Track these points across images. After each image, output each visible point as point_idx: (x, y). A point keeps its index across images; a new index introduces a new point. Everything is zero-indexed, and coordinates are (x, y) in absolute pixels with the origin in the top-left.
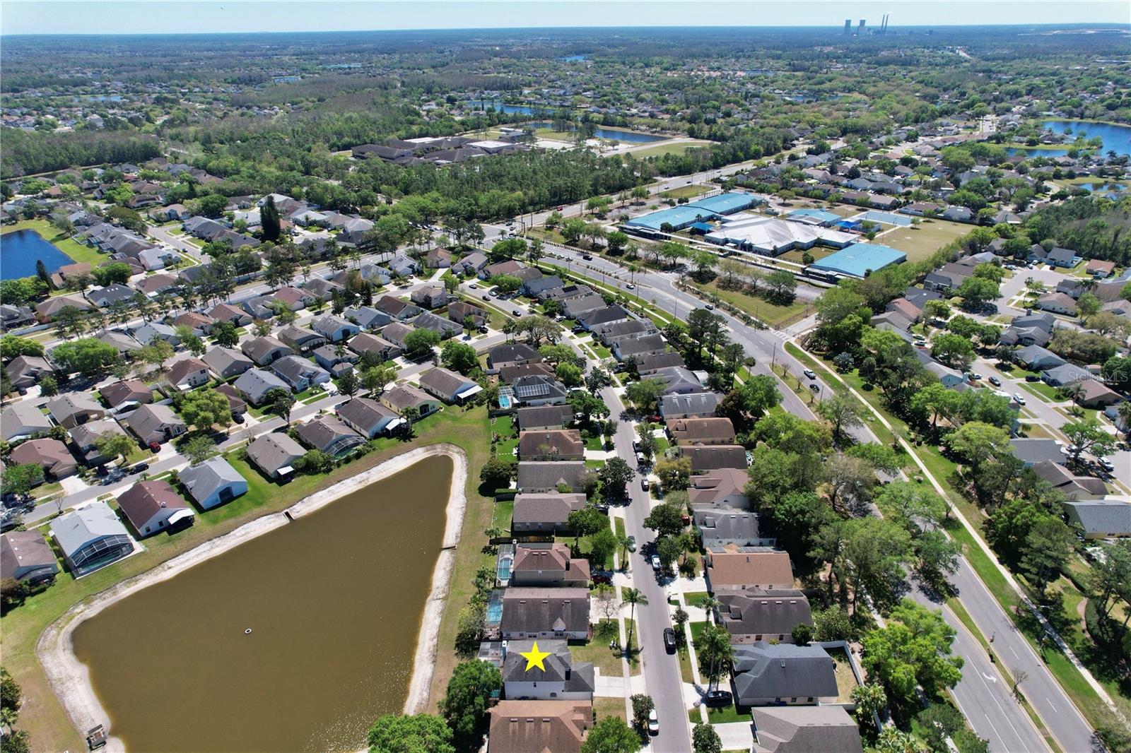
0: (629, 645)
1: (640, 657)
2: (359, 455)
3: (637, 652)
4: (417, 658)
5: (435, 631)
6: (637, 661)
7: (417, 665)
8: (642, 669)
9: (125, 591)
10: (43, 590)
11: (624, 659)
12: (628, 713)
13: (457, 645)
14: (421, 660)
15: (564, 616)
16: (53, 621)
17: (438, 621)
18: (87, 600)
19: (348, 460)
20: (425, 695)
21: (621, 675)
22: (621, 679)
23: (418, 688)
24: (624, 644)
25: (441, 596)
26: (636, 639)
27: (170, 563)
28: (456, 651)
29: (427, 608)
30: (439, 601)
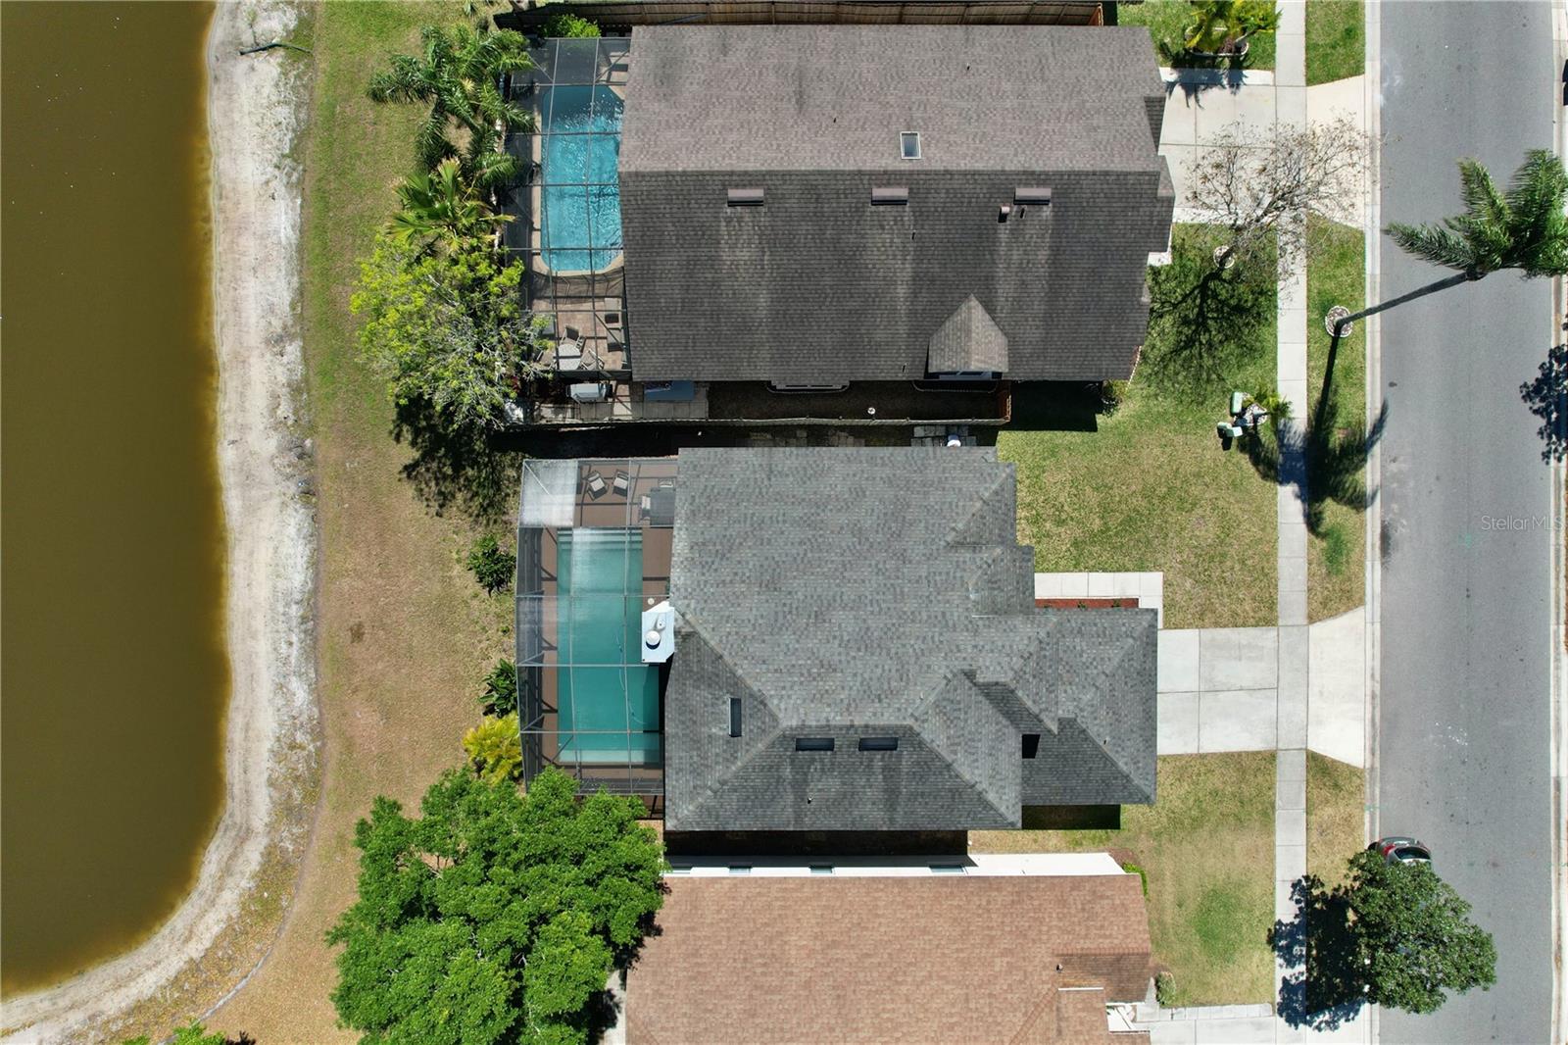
0: (1323, 412)
3: (1357, 450)
4: (227, 456)
5: (282, 291)
7: (233, 502)
11: (1287, 500)
12: (1281, 837)
14: (248, 478)
15: (1005, 290)
17: (282, 219)
21: (1266, 615)
22: (1266, 637)
23: (263, 647)
24: (1299, 418)
25: (277, 24)
26: (1355, 374)
28: (407, 453)
29: (214, 110)
30: (269, 67)
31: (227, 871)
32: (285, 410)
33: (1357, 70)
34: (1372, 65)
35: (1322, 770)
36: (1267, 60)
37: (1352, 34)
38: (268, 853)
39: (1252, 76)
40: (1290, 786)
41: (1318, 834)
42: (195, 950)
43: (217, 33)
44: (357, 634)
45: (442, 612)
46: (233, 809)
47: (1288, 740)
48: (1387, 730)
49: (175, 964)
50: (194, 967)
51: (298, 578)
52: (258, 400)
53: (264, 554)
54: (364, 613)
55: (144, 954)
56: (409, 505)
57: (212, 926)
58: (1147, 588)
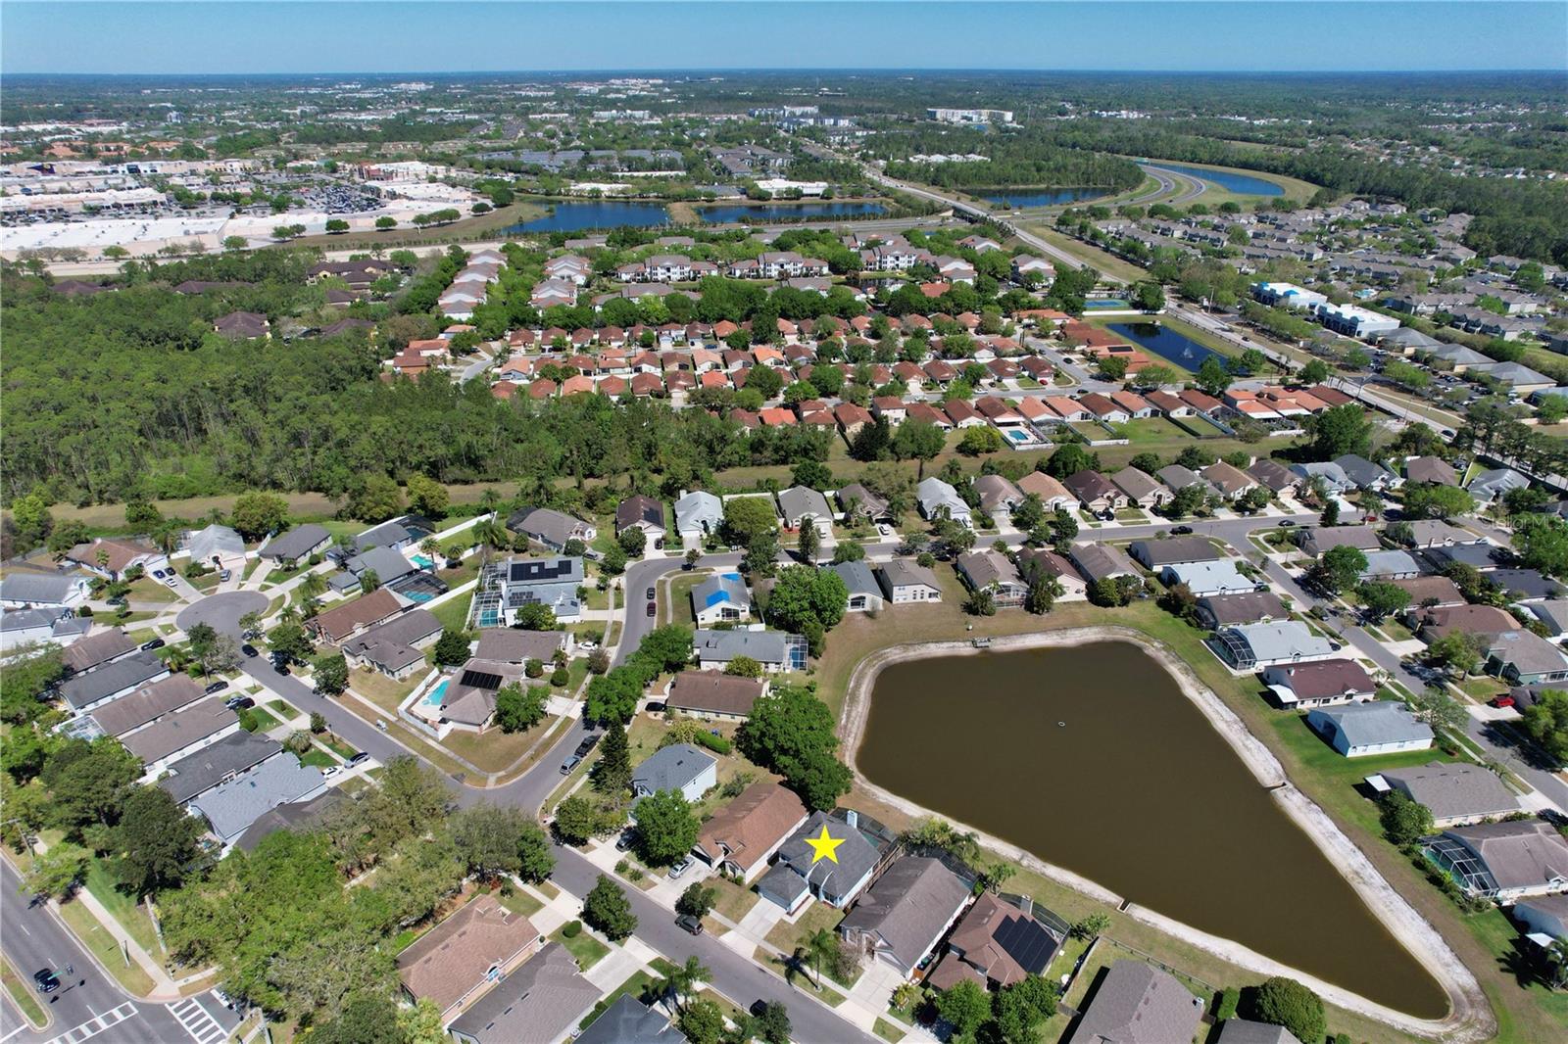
1: (778, 974)
2: (1436, 880)
3: (789, 975)
6: (775, 961)
8: (758, 964)
9: (1175, 670)
10: (1190, 624)
12: (720, 915)
16: (1145, 631)
18: (1168, 648)
19: (1419, 865)
21: (767, 939)
22: (763, 936)
24: (806, 968)
27: (1208, 694)
33: (874, 1030)
34: (873, 1034)
35: (727, 930)
36: (890, 1012)
37: (883, 1034)
39: (889, 1006)
40: (727, 922)
41: (714, 922)
47: (738, 927)
48: (723, 947)
58: (792, 920)
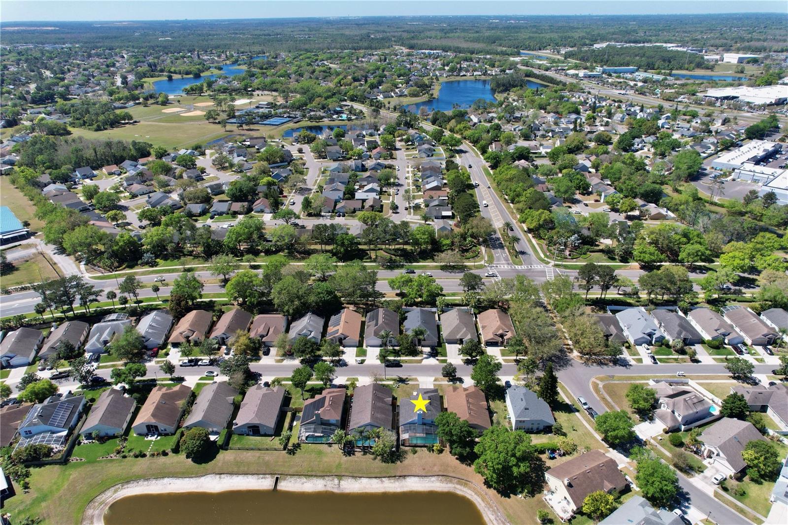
0: (395, 380)
1: (404, 377)
3: (400, 378)
4: (399, 490)
5: (375, 481)
7: (406, 489)
8: (413, 376)
13: (393, 462)
14: (402, 487)
17: (364, 481)
20: (433, 479)
23: (427, 485)
25: (336, 481)
28: (399, 462)
29: (347, 491)
30: (342, 482)
31: (461, 490)
32: (392, 481)
38: (457, 484)
42: (473, 494)
43: (336, 491)
44: (424, 469)
45: (420, 458)
46: (452, 490)
49: (476, 496)
50: (476, 494)
51: (416, 479)
52: (390, 485)
53: (413, 485)
54: (421, 468)
55: (475, 502)
56: (406, 462)
57: (469, 492)
